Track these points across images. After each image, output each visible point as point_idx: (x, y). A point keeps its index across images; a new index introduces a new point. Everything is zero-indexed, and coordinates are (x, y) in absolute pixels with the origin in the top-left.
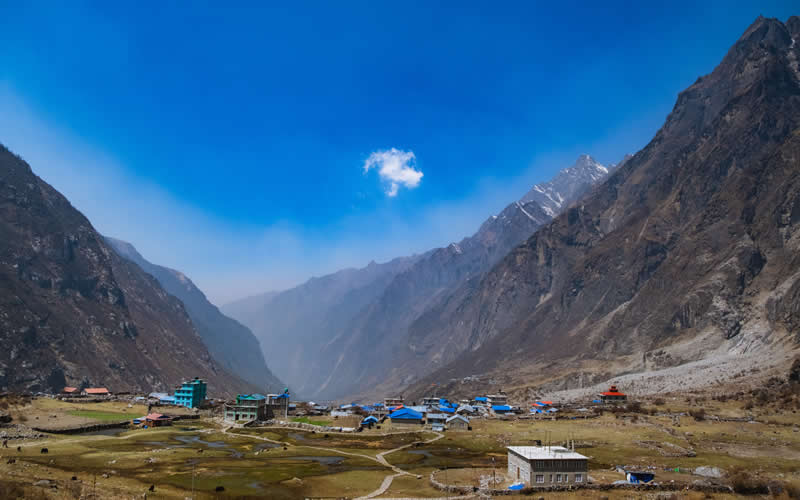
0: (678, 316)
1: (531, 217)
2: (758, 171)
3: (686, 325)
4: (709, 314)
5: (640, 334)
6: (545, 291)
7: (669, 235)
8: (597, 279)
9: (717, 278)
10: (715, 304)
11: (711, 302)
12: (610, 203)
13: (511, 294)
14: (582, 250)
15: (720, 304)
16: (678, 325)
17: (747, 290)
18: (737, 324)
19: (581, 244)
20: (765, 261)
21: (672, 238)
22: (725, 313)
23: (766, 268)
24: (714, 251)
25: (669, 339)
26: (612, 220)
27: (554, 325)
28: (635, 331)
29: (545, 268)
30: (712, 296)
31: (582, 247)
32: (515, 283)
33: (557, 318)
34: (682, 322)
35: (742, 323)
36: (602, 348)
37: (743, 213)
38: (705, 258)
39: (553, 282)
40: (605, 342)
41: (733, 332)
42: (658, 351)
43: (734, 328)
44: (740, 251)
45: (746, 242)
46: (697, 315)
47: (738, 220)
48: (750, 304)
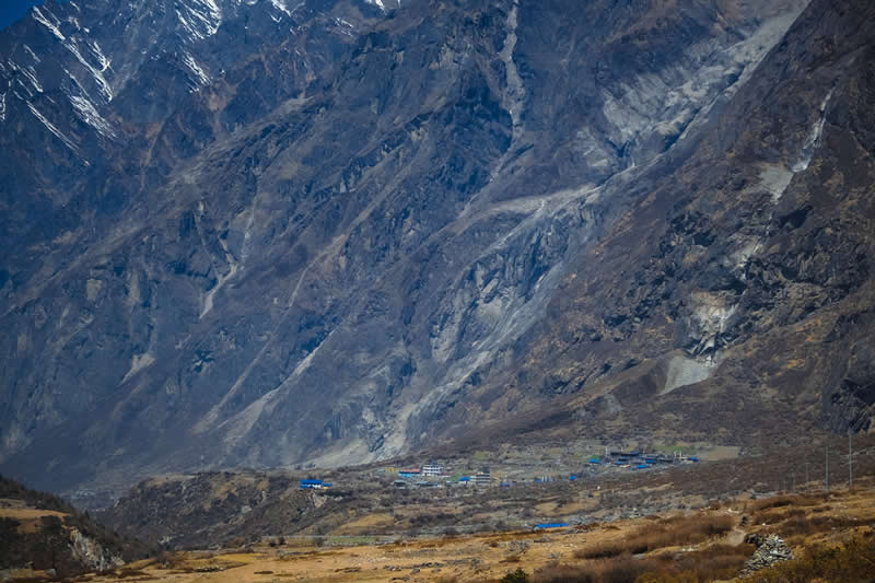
0: (330, 426)
1: (51, 127)
2: (424, 260)
3: (336, 436)
4: (358, 427)
5: (290, 441)
6: (139, 350)
7: (329, 301)
8: (232, 351)
9: (369, 388)
10: (364, 417)
11: (361, 414)
12: (245, 202)
13: (81, 351)
14: (200, 285)
15: (369, 417)
16: (329, 435)
17: (394, 403)
18: (382, 437)
19: (197, 275)
20: (415, 370)
21: (332, 306)
22: (372, 426)
23: (415, 379)
24: (372, 351)
25: (320, 450)
26: (247, 236)
27: (167, 414)
28: (284, 438)
29: (141, 310)
30: (362, 409)
31: (199, 280)
32: (90, 333)
33: (171, 404)
34: (333, 431)
35: (385, 436)
36: (246, 455)
37: (402, 312)
38: (362, 358)
39: (154, 335)
40: (249, 447)
41: (377, 445)
42: (308, 463)
43: (378, 441)
44: (392, 360)
45: (400, 350)
46: (347, 426)
47: (396, 320)
48: (395, 416)
